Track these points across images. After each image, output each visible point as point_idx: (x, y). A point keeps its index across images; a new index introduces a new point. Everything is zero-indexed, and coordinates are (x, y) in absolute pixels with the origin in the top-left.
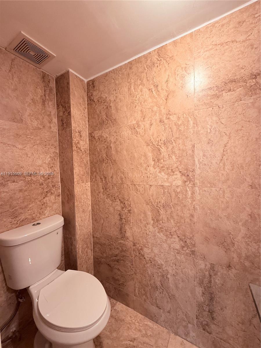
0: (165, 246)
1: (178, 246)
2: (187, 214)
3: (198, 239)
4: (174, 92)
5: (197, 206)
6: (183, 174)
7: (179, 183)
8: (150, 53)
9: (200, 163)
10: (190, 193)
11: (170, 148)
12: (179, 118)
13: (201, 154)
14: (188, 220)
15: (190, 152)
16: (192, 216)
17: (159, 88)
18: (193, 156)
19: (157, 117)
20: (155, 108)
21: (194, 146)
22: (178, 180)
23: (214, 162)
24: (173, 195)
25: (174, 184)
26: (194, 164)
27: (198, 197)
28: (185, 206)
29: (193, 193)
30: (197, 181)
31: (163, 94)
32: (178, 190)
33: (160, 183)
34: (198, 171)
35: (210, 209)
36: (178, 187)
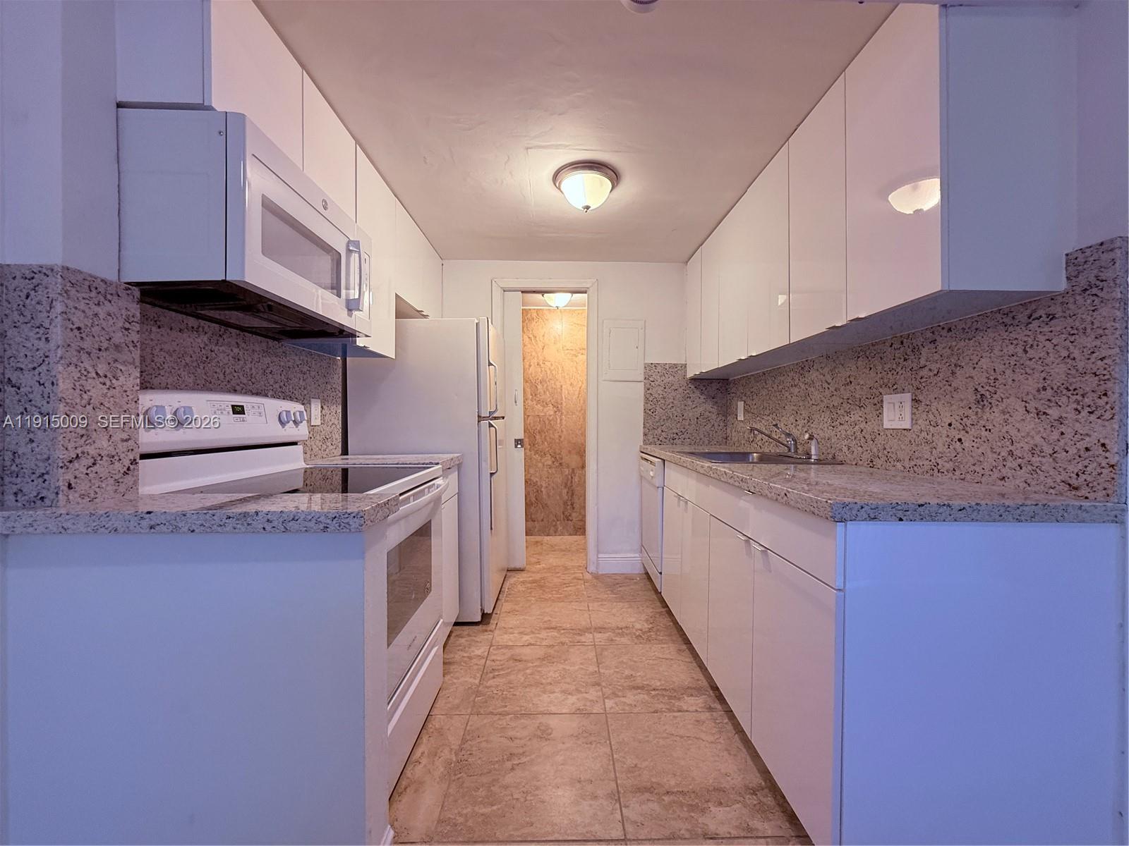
0: (540, 465)
1: (550, 463)
2: (557, 435)
3: (564, 453)
4: (548, 345)
5: (563, 429)
6: (554, 406)
7: (552, 413)
8: (530, 309)
9: (566, 398)
10: (559, 420)
11: (545, 386)
12: (552, 365)
13: (567, 392)
14: (557, 441)
15: (559, 390)
16: (560, 437)
17: (537, 339)
18: (561, 394)
19: (536, 361)
20: (534, 354)
21: (562, 386)
22: (550, 410)
23: (574, 398)
24: (547, 422)
25: (547, 414)
26: (562, 399)
27: (564, 423)
28: (555, 430)
29: (561, 420)
30: (563, 411)
31: (541, 345)
32: (551, 418)
33: (537, 414)
34: (564, 404)
35: (571, 430)
36: (550, 416)
